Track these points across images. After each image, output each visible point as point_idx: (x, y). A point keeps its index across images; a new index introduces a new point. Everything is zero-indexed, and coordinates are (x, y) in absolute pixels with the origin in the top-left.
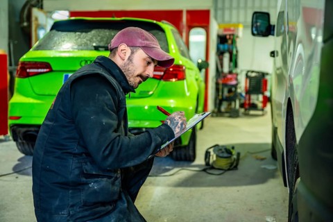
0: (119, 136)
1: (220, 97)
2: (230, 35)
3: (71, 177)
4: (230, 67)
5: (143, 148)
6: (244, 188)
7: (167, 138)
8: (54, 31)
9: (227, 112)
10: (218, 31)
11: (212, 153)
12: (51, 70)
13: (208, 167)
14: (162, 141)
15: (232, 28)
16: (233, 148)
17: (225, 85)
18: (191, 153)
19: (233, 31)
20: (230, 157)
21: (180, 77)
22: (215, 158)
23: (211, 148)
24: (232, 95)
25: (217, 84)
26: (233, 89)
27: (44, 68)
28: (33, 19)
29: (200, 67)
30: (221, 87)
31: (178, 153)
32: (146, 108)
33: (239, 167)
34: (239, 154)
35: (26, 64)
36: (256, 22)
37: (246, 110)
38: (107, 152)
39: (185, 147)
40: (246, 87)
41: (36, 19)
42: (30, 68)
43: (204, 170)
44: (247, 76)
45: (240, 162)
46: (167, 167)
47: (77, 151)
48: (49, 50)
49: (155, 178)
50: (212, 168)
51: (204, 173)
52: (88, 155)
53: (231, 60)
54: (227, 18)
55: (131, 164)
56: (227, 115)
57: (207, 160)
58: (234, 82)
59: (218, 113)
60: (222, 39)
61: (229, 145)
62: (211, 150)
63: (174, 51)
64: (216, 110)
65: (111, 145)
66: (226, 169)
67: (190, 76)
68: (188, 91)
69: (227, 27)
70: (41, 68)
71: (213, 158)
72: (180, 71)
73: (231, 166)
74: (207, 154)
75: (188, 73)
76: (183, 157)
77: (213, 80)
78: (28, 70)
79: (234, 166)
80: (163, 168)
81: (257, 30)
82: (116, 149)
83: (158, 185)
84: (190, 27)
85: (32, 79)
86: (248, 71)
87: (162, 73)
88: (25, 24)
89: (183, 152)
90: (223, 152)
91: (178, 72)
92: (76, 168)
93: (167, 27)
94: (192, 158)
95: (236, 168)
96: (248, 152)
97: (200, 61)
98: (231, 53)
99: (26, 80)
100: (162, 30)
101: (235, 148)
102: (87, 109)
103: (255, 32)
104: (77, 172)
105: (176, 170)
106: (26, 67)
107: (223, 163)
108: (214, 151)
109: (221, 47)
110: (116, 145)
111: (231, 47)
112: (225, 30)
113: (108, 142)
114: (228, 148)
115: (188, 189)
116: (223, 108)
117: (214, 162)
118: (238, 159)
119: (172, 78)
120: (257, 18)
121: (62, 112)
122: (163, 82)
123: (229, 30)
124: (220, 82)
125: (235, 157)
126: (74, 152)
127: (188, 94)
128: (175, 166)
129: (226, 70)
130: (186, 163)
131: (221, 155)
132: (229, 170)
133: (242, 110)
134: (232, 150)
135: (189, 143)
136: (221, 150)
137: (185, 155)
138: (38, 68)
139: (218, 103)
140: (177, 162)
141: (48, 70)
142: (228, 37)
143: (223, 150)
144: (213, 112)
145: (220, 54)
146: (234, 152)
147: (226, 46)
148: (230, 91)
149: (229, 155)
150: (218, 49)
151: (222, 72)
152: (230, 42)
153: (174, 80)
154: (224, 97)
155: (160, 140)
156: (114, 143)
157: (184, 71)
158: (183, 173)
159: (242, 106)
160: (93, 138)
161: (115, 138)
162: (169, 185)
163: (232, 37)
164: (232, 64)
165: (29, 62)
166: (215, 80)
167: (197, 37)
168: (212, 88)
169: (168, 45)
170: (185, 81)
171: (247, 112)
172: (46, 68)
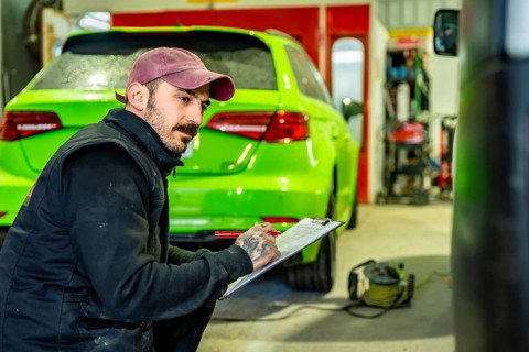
0: (151, 262)
1: (392, 168)
2: (410, 50)
3: (61, 328)
4: (410, 109)
5: (193, 286)
6: (418, 343)
7: (239, 269)
8: (68, 54)
9: (405, 195)
10: (388, 44)
11: (361, 276)
12: (60, 127)
13: (355, 303)
14: (229, 276)
15: (414, 37)
16: (401, 266)
17: (400, 144)
18: (323, 276)
19: (416, 42)
20: (395, 284)
21: (297, 134)
22: (367, 286)
23: (359, 266)
24: (414, 162)
25: (386, 141)
26: (417, 152)
27: (47, 123)
28: (45, 29)
29: (348, 113)
30: (393, 147)
31: (299, 277)
32: (239, 191)
33: (413, 302)
34: (412, 278)
35: (16, 116)
36: (444, 29)
37: (442, 190)
38: (127, 291)
39: (311, 265)
40: (442, 146)
41: (51, 29)
42: (22, 123)
43: (346, 309)
44: (444, 127)
45: (416, 293)
46: (278, 303)
47: (71, 284)
48: (57, 88)
49: (251, 323)
50: (362, 304)
51: (345, 316)
52: (91, 290)
53: (412, 95)
54: (408, 18)
55: (170, 314)
56: (406, 200)
57: (353, 288)
58: (417, 139)
59: (388, 197)
60: (396, 58)
61: (393, 261)
62: (360, 272)
63: (288, 87)
64: (385, 192)
65: (135, 277)
66: (388, 305)
67: (320, 132)
68: (315, 158)
69: (404, 35)
70: (43, 122)
71: (364, 286)
72: (297, 123)
73: (396, 301)
74: (353, 279)
75: (313, 126)
76: (307, 282)
77: (377, 136)
78: (19, 127)
79: (403, 301)
80: (270, 304)
81: (444, 43)
82: (144, 287)
83: (255, 338)
84: (333, 38)
85: (26, 142)
86: (446, 117)
87: (264, 129)
88: (33, 38)
89: (307, 275)
90: (381, 275)
91: (294, 126)
92: (70, 311)
93: (277, 41)
94: (325, 286)
95: (407, 303)
96: (435, 273)
97: (347, 102)
98: (412, 85)
99: (16, 145)
100: (265, 48)
101: (406, 267)
102: (93, 210)
103: (442, 48)
104: (71, 318)
105: (293, 308)
106: (16, 120)
107: (383, 295)
108: (365, 272)
109: (394, 72)
110: (144, 279)
111: (412, 73)
112: (402, 41)
113: (129, 272)
114: (392, 266)
115: (311, 345)
116: (398, 188)
117: (366, 292)
118: (411, 287)
119: (283, 137)
120: (444, 21)
121: (45, 211)
122: (264, 145)
123: (408, 41)
124: (392, 138)
125: (404, 283)
126: (67, 285)
127: (314, 163)
128: (293, 301)
129: (403, 115)
130: (314, 296)
131: (378, 280)
132: (392, 308)
133: (436, 191)
134: (399, 271)
135: (318, 257)
136: (377, 270)
137: (312, 281)
138: (37, 123)
139: (389, 178)
140: (298, 294)
141: (54, 126)
142: (406, 54)
143: (383, 271)
144: (379, 195)
145: (392, 85)
146: (403, 274)
147: (403, 71)
148: (411, 155)
149: (394, 280)
150: (388, 76)
151: (395, 119)
152: (410, 63)
153: (287, 140)
154: (400, 166)
155: (225, 273)
156: (141, 274)
157: (306, 124)
158: (305, 313)
159: (436, 182)
160: (101, 263)
161: (145, 265)
162: (276, 339)
163: (414, 54)
164: (415, 104)
165: (21, 111)
166: (382, 135)
167: (347, 54)
168: (377, 149)
169: (275, 75)
170: (309, 143)
171: (445, 194)
172: (52, 122)
